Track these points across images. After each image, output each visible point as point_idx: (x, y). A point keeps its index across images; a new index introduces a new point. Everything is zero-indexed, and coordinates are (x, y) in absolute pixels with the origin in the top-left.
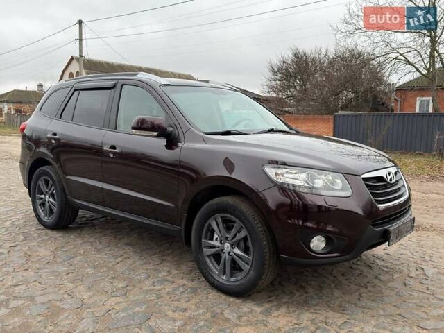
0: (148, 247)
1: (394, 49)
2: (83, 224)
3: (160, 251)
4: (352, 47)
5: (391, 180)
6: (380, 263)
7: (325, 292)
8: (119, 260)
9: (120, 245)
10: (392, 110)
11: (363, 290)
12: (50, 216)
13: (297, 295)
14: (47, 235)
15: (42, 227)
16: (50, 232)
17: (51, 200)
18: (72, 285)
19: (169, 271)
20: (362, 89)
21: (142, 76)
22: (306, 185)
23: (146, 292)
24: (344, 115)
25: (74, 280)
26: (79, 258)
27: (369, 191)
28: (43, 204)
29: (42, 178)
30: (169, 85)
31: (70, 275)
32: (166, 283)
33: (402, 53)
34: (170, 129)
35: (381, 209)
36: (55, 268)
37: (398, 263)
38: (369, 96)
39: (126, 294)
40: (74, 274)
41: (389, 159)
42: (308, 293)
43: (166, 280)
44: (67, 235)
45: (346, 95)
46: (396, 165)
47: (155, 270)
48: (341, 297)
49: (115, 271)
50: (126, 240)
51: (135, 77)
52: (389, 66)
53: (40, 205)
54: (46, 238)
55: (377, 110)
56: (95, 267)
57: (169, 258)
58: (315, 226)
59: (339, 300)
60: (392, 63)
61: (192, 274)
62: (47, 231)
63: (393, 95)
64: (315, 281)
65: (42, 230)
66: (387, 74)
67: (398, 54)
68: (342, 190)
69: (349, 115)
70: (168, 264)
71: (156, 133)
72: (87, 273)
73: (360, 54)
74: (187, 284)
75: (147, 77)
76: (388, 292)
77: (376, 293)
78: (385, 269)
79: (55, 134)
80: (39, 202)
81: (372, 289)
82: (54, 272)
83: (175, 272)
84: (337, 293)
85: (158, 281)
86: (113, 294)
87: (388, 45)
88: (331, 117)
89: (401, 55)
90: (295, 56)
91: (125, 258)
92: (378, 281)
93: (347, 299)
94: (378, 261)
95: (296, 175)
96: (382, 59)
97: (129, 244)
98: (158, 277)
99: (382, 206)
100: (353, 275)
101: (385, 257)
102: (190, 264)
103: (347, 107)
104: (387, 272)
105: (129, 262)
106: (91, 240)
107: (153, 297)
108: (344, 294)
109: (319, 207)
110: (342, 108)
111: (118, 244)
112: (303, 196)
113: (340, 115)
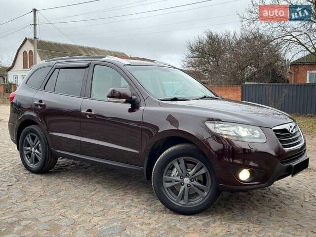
0: (113, 184)
1: (289, 32)
2: (59, 169)
3: (122, 187)
4: (255, 30)
5: (292, 131)
6: (283, 193)
7: (246, 211)
8: (93, 193)
9: (91, 183)
10: (288, 82)
11: (272, 210)
12: (35, 164)
13: (226, 214)
14: (33, 177)
15: (28, 172)
16: (35, 175)
17: (36, 151)
18: (63, 210)
19: (132, 200)
20: (263, 65)
21: (109, 58)
22: (235, 135)
23: (119, 213)
24: (250, 86)
25: (64, 207)
26: (63, 192)
27: (277, 139)
28: (29, 155)
29: (29, 135)
30: (130, 65)
31: (60, 204)
32: (131, 208)
33: (294, 36)
34: (134, 97)
35: (286, 151)
36: (47, 199)
37: (296, 193)
38: (269, 70)
39: (104, 215)
40: (63, 203)
41: (289, 117)
42: (234, 212)
43: (131, 206)
44: (49, 177)
45: (251, 69)
46: (294, 121)
47: (121, 199)
48: (258, 215)
49: (92, 200)
50: (95, 180)
51: (103, 59)
52: (284, 46)
53: (26, 155)
54: (34, 180)
55: (275, 81)
56: (77, 198)
57: (130, 192)
58: (242, 163)
59: (257, 216)
60: (287, 44)
61: (149, 202)
62: (32, 174)
63: (289, 69)
64: (238, 205)
65: (29, 174)
66: (283, 52)
67: (292, 37)
68: (260, 138)
69: (253, 86)
70: (130, 195)
71: (124, 100)
72: (73, 202)
73: (261, 36)
74: (147, 208)
75: (113, 59)
76: (290, 211)
77: (282, 212)
78: (288, 197)
79: (41, 101)
80: (25, 153)
81: (279, 209)
82: (47, 202)
83: (136, 200)
84: (254, 212)
85: (126, 206)
86: (95, 215)
87: (284, 29)
88: (239, 87)
89: (294, 37)
90: (209, 38)
91: (98, 192)
92: (283, 204)
93: (262, 216)
94: (282, 192)
95: (228, 128)
96: (279, 41)
97: (98, 183)
98: (125, 204)
99: (287, 149)
100: (265, 201)
101: (287, 189)
102: (147, 195)
103: (251, 79)
104: (289, 199)
105: (101, 194)
106: (68, 180)
107: (124, 216)
108: (259, 212)
109: (244, 149)
110: (248, 80)
111: (89, 182)
112: (233, 143)
113: (246, 85)
